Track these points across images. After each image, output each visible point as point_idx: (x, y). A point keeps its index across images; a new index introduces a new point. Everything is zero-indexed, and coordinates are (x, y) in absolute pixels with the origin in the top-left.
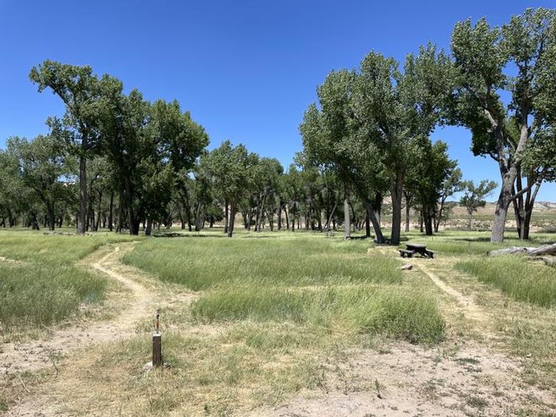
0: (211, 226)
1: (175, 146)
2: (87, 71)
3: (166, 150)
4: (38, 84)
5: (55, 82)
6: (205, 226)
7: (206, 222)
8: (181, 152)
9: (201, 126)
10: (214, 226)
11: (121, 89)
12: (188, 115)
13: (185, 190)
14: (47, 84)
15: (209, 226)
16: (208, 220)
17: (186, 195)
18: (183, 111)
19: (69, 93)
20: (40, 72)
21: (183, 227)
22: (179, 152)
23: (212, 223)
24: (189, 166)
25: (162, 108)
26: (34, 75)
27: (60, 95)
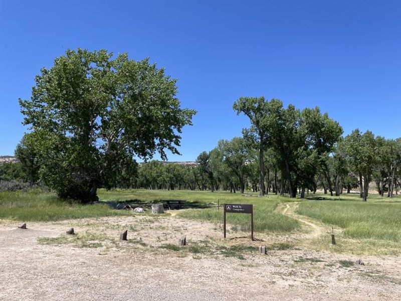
0: (348, 192)
1: (318, 137)
2: (263, 100)
3: (311, 140)
4: (237, 111)
5: (245, 108)
6: (344, 192)
7: (344, 189)
8: (322, 141)
9: (336, 122)
10: (351, 192)
11: (282, 106)
12: (326, 115)
13: (325, 165)
14: (241, 110)
15: (346, 192)
16: (345, 187)
17: (327, 169)
18: (322, 114)
19: (252, 113)
20: (237, 104)
21: (326, 192)
22: (321, 140)
23: (349, 189)
24: (329, 150)
25: (307, 113)
26: (235, 106)
27: (248, 115)
